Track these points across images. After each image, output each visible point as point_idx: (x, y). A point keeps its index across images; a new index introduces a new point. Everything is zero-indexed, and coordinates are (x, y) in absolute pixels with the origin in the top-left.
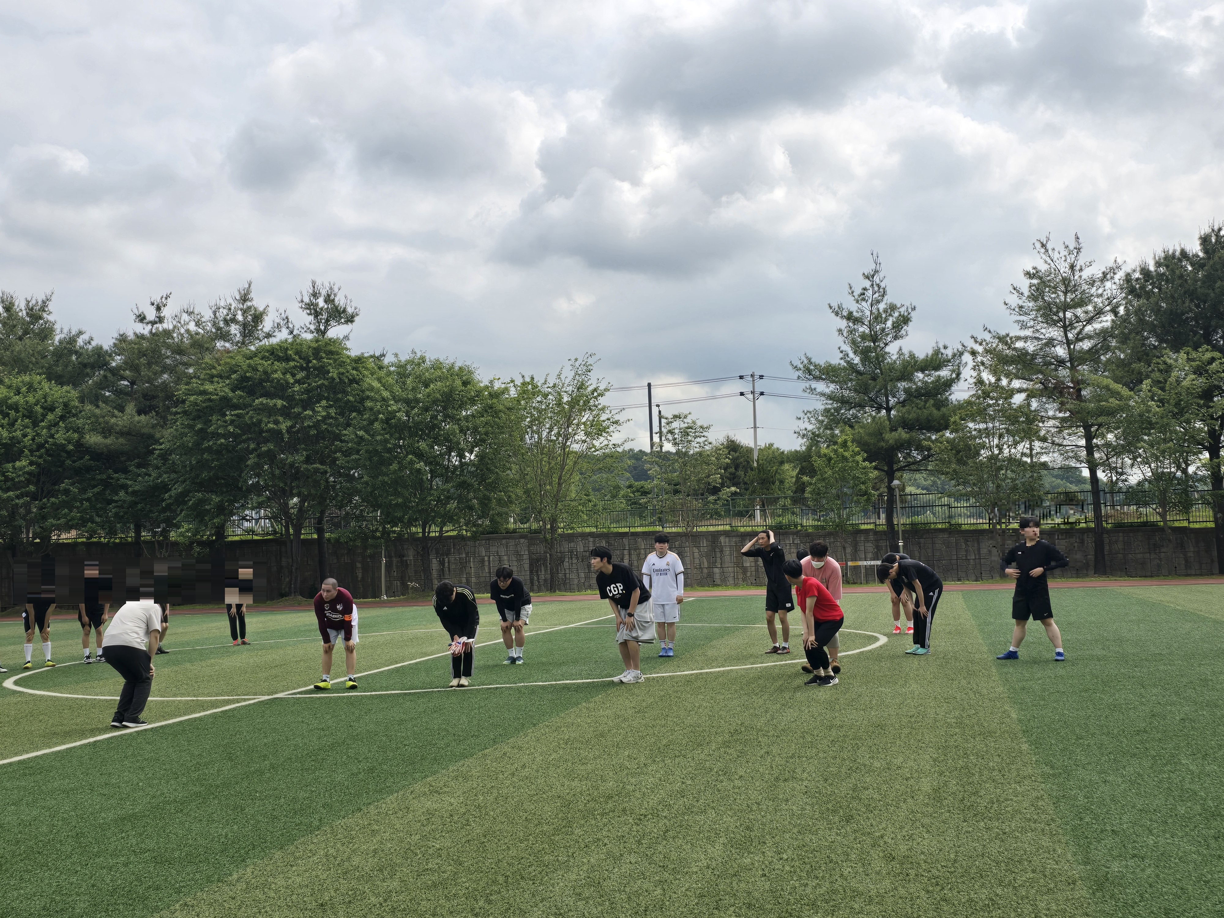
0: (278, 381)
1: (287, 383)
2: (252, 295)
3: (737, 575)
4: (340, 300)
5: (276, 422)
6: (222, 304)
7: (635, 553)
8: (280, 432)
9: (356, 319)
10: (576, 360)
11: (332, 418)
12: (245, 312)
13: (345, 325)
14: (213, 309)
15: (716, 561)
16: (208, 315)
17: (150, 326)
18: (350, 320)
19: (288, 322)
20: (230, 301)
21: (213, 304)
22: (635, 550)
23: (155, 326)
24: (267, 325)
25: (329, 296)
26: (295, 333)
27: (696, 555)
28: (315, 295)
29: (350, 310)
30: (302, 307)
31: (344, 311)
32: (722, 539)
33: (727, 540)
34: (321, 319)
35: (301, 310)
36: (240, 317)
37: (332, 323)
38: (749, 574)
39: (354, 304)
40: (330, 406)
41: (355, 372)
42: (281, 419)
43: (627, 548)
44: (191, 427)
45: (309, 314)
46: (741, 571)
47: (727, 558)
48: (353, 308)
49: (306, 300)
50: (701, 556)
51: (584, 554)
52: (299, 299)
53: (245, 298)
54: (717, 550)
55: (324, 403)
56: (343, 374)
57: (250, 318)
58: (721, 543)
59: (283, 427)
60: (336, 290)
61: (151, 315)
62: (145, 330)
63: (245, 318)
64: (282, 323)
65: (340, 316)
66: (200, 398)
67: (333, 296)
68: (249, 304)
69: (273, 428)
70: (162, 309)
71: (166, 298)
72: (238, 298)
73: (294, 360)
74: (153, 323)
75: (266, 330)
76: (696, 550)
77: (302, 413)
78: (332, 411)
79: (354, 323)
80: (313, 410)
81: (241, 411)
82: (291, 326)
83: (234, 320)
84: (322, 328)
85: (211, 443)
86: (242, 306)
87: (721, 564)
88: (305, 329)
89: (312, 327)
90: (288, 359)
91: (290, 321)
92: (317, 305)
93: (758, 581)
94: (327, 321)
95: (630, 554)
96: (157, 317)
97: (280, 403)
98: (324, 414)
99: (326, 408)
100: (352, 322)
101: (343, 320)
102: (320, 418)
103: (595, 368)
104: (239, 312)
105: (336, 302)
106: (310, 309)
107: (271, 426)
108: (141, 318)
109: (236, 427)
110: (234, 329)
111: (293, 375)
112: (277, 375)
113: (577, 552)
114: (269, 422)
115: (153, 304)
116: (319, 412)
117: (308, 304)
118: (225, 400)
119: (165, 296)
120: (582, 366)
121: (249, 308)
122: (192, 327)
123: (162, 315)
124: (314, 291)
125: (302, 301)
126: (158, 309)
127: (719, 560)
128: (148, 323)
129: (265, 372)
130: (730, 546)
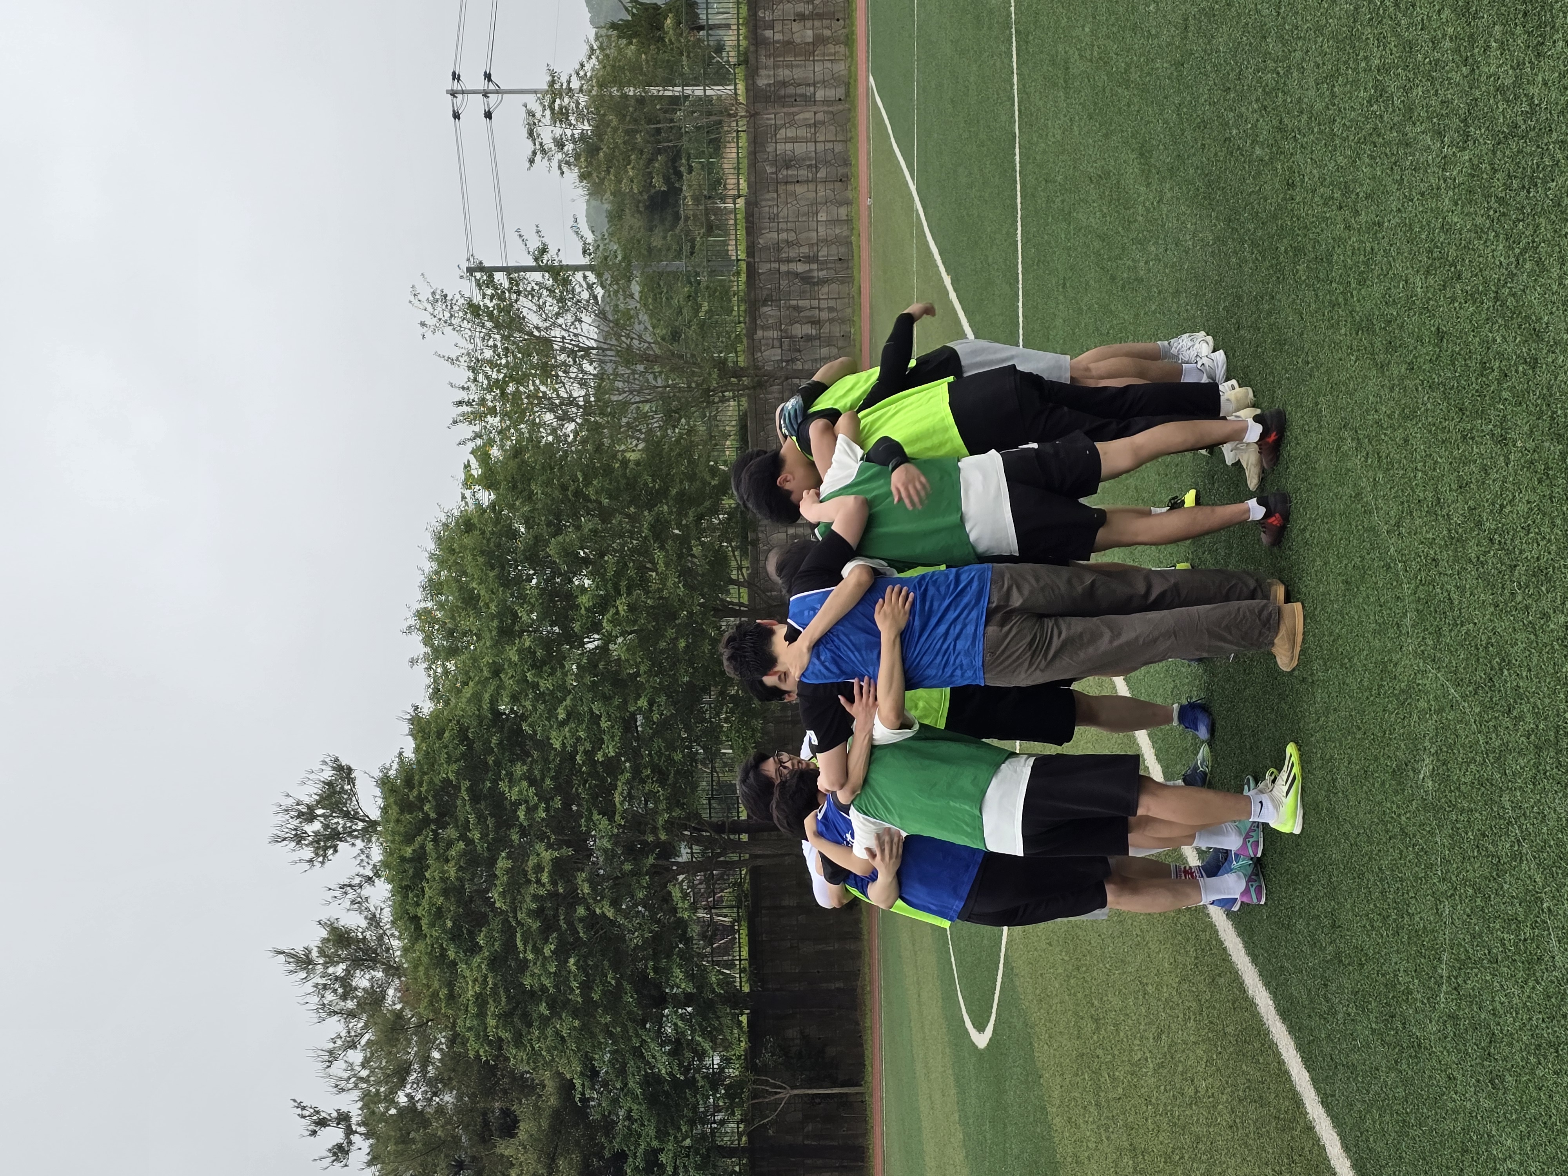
0: (460, 869)
1: (464, 854)
2: (299, 949)
3: (830, 54)
4: (309, 794)
5: (539, 868)
6: (316, 999)
7: (786, 249)
8: (557, 863)
9: (344, 762)
10: (423, 324)
11: (530, 770)
12: (330, 961)
13: (357, 782)
14: (324, 1015)
15: (801, 95)
16: (336, 1026)
17: (356, 1138)
18: (345, 772)
19: (350, 886)
20: (309, 987)
21: (315, 1015)
22: (779, 250)
23: (354, 1127)
24: (354, 921)
25: (300, 815)
26: (371, 874)
27: (791, 133)
28: (299, 838)
29: (328, 774)
30: (323, 863)
31: (329, 784)
32: (762, 82)
33: (763, 72)
34: (344, 827)
35: (327, 864)
36: (339, 970)
37: (351, 806)
38: (827, 33)
39: (317, 766)
40: (510, 775)
41: (447, 735)
42: (532, 862)
43: (777, 265)
44: (545, 1021)
45: (336, 851)
46: (821, 47)
47: (798, 74)
48: (324, 767)
49: (308, 853)
50: (792, 124)
51: (785, 347)
52: (307, 866)
53: (304, 962)
54: (782, 92)
55: (503, 786)
56: (449, 757)
57: (343, 953)
58: (769, 85)
59: (547, 855)
60: (290, 801)
61: (334, 1135)
62: (362, 1146)
63: (343, 960)
64: (351, 895)
65: (340, 793)
66: (492, 1008)
67: (300, 807)
68: (315, 954)
69: (549, 872)
70: (323, 1115)
71: (304, 1108)
72: (303, 974)
73: (423, 847)
74: (349, 1132)
75: (364, 924)
76: (782, 133)
77: (521, 825)
78: (519, 769)
79: (353, 767)
80: (517, 804)
81: (518, 935)
82: (357, 880)
83: (345, 981)
84: (360, 825)
85: (575, 984)
86: (319, 967)
87: (809, 85)
88: (363, 857)
89: (359, 844)
90: (420, 858)
91: (347, 881)
92: (316, 833)
93: (840, 15)
94: (346, 815)
95: (789, 261)
96: (338, 1124)
97: (503, 863)
98: (525, 784)
99: (512, 782)
100: (350, 770)
101: (347, 787)
102: (532, 790)
103: (438, 285)
104: (331, 970)
105: (311, 800)
106: (326, 848)
107: (545, 878)
108: (340, 1152)
109: (546, 941)
110: (362, 981)
111: (450, 844)
112: (452, 871)
113: (782, 361)
114: (538, 881)
115: (314, 1133)
116: (521, 792)
117: (318, 848)
118: (495, 963)
119: (299, 1111)
120: (436, 313)
121: (322, 952)
122: (356, 1056)
123: (335, 1114)
124: (292, 839)
125: (311, 861)
126: (322, 1123)
127: (800, 90)
128: (350, 1143)
129: (445, 893)
130: (775, 67)
